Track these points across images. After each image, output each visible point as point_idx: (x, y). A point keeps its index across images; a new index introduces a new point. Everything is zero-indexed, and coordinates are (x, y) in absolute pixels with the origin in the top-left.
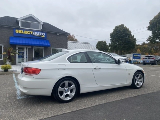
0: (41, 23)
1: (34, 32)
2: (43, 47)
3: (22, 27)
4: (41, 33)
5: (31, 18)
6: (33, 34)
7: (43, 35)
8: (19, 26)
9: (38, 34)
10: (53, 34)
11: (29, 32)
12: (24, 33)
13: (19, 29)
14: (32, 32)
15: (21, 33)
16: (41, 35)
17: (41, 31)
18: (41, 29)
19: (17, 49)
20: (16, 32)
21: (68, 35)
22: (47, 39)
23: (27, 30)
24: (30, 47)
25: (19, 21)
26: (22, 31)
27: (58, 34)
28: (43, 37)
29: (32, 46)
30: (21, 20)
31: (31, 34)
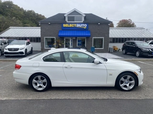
0: (83, 16)
1: (77, 25)
2: (85, 38)
3: (68, 21)
4: (83, 25)
5: (75, 12)
6: (77, 26)
7: (85, 26)
8: (66, 20)
9: (80, 25)
10: (94, 24)
11: (73, 25)
12: (69, 26)
13: (66, 23)
14: (75, 25)
15: (67, 26)
16: (83, 26)
17: (84, 23)
18: (83, 21)
19: (65, 40)
20: (64, 26)
21: (110, 23)
22: (89, 30)
23: (72, 23)
24: (74, 38)
25: (66, 16)
26: (68, 25)
27: (99, 24)
28: (85, 28)
29: (76, 37)
30: (67, 15)
31: (75, 26)
